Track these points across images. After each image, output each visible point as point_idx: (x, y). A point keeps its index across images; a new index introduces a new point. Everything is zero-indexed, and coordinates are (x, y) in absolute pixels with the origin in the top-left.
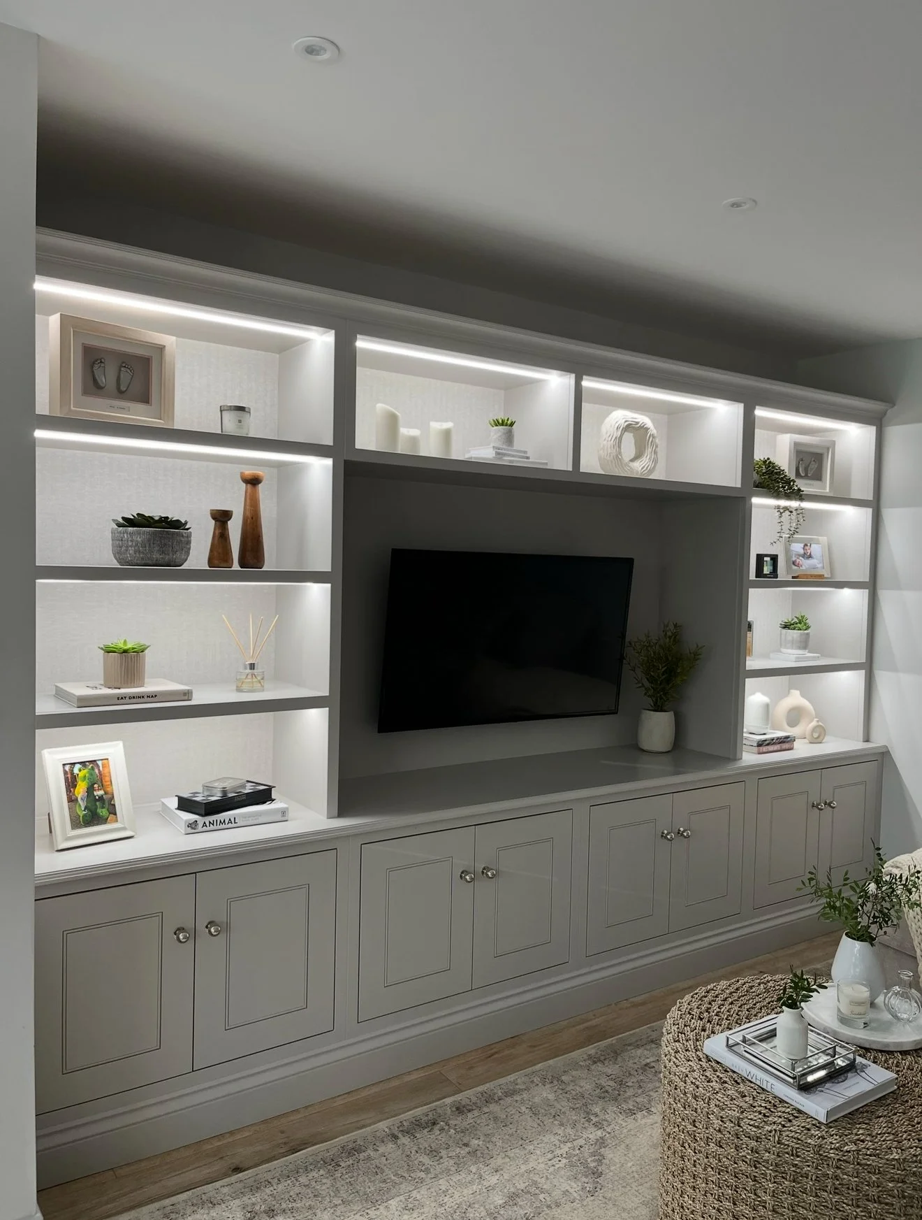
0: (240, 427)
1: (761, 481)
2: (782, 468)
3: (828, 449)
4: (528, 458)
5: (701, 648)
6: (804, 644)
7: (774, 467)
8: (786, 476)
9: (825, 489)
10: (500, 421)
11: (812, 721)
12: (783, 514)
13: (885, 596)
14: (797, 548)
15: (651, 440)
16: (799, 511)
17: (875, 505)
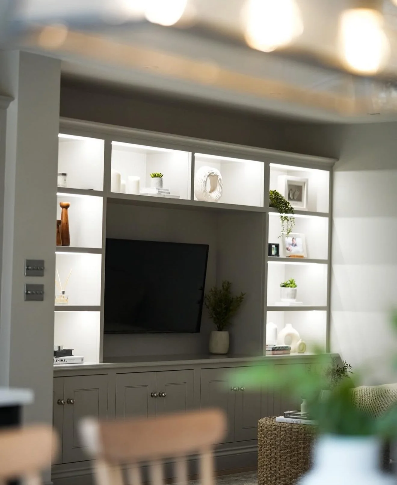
0: (65, 183)
1: (273, 203)
2: (282, 196)
3: (305, 183)
4: (169, 193)
5: (244, 294)
6: (294, 296)
7: (278, 195)
8: (284, 200)
9: (303, 206)
10: (156, 175)
11: (299, 340)
12: (284, 221)
13: (336, 268)
14: (289, 240)
15: (220, 181)
16: (292, 220)
17: (330, 215)
